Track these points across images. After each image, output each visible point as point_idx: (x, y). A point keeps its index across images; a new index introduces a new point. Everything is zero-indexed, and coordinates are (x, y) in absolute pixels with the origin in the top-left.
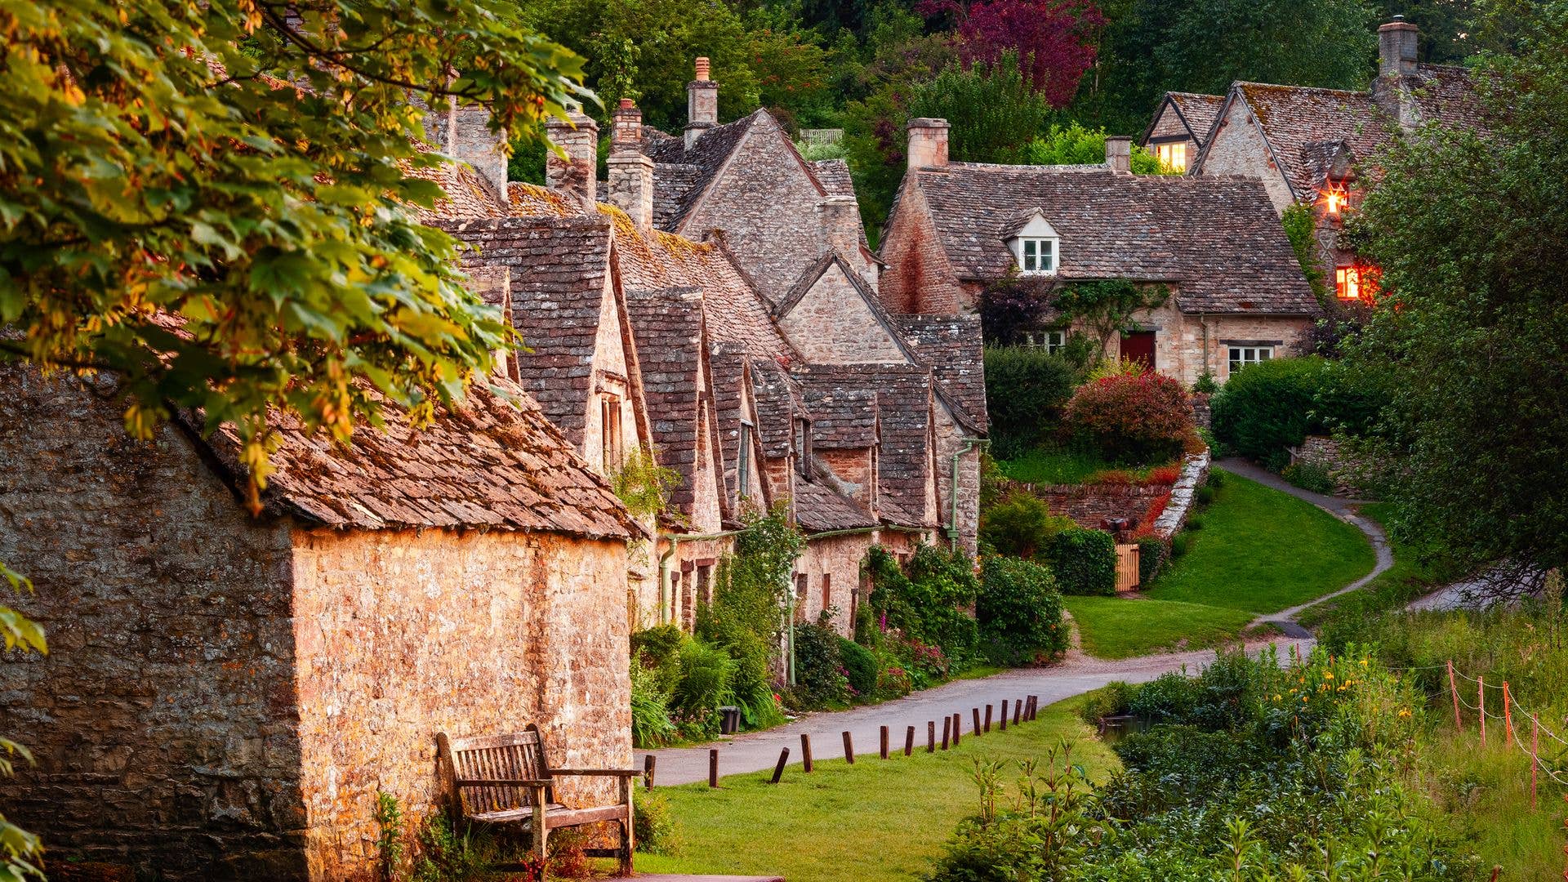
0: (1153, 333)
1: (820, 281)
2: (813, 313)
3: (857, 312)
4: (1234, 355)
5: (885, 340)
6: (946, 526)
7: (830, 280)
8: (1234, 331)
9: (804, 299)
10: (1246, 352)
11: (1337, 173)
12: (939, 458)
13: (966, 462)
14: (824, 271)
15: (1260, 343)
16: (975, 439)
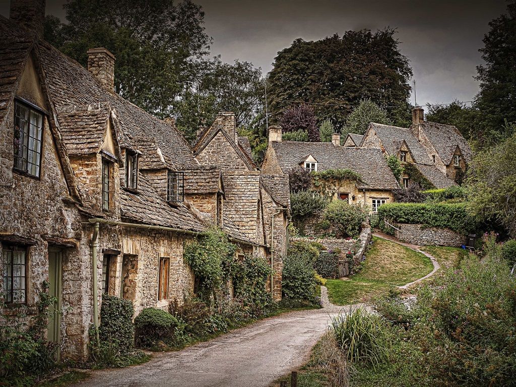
0: (348, 194)
1: (214, 139)
2: (211, 153)
3: (230, 153)
4: (374, 202)
5: (242, 165)
6: (268, 245)
7: (218, 139)
8: (374, 195)
9: (207, 147)
10: (378, 201)
11: (402, 149)
12: (265, 217)
13: (277, 219)
14: (216, 135)
15: (382, 199)
16: (282, 208)
